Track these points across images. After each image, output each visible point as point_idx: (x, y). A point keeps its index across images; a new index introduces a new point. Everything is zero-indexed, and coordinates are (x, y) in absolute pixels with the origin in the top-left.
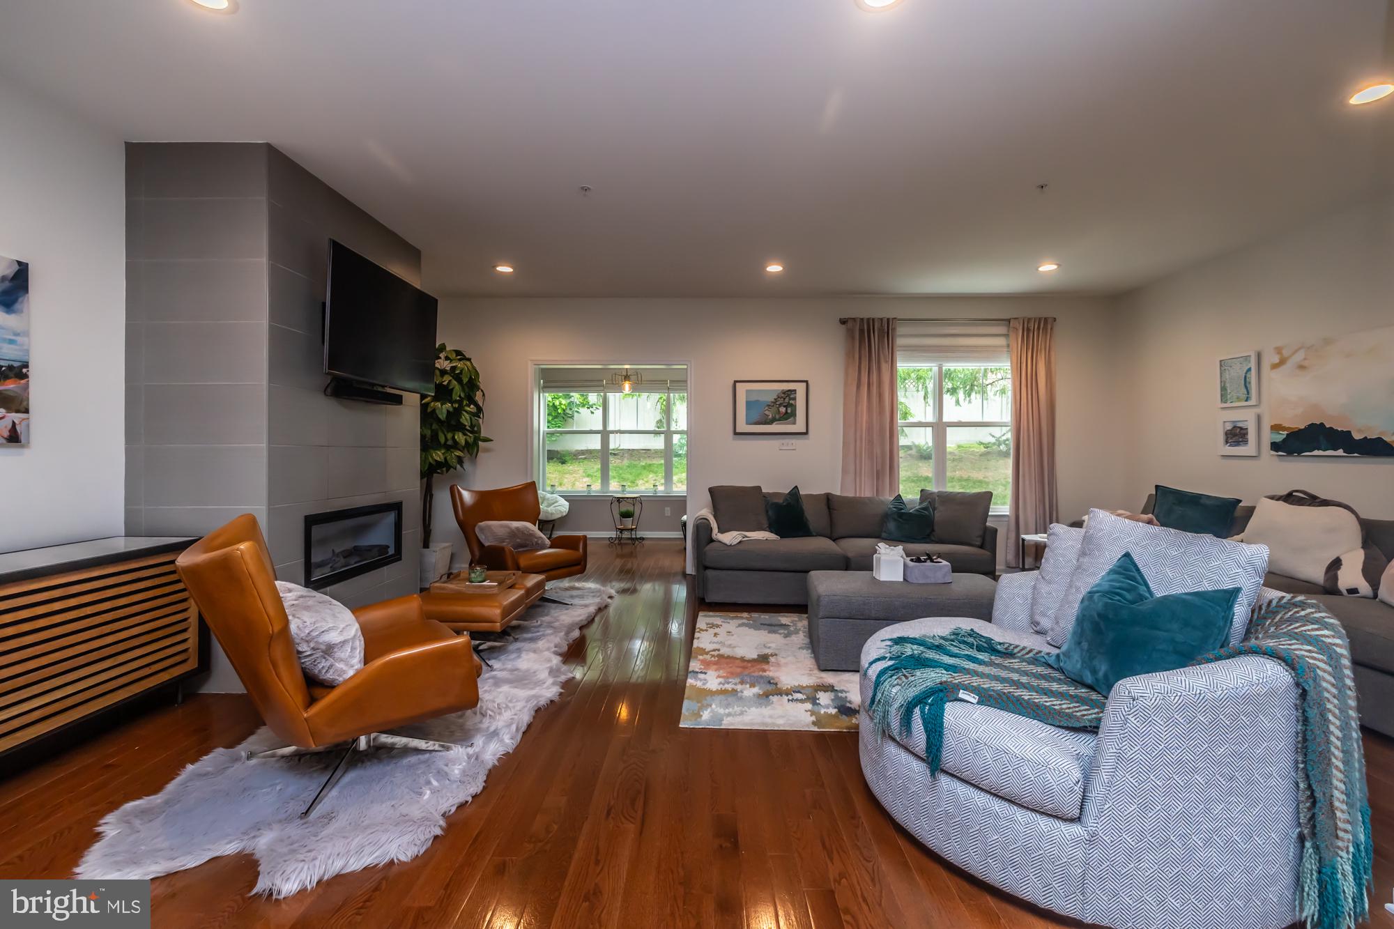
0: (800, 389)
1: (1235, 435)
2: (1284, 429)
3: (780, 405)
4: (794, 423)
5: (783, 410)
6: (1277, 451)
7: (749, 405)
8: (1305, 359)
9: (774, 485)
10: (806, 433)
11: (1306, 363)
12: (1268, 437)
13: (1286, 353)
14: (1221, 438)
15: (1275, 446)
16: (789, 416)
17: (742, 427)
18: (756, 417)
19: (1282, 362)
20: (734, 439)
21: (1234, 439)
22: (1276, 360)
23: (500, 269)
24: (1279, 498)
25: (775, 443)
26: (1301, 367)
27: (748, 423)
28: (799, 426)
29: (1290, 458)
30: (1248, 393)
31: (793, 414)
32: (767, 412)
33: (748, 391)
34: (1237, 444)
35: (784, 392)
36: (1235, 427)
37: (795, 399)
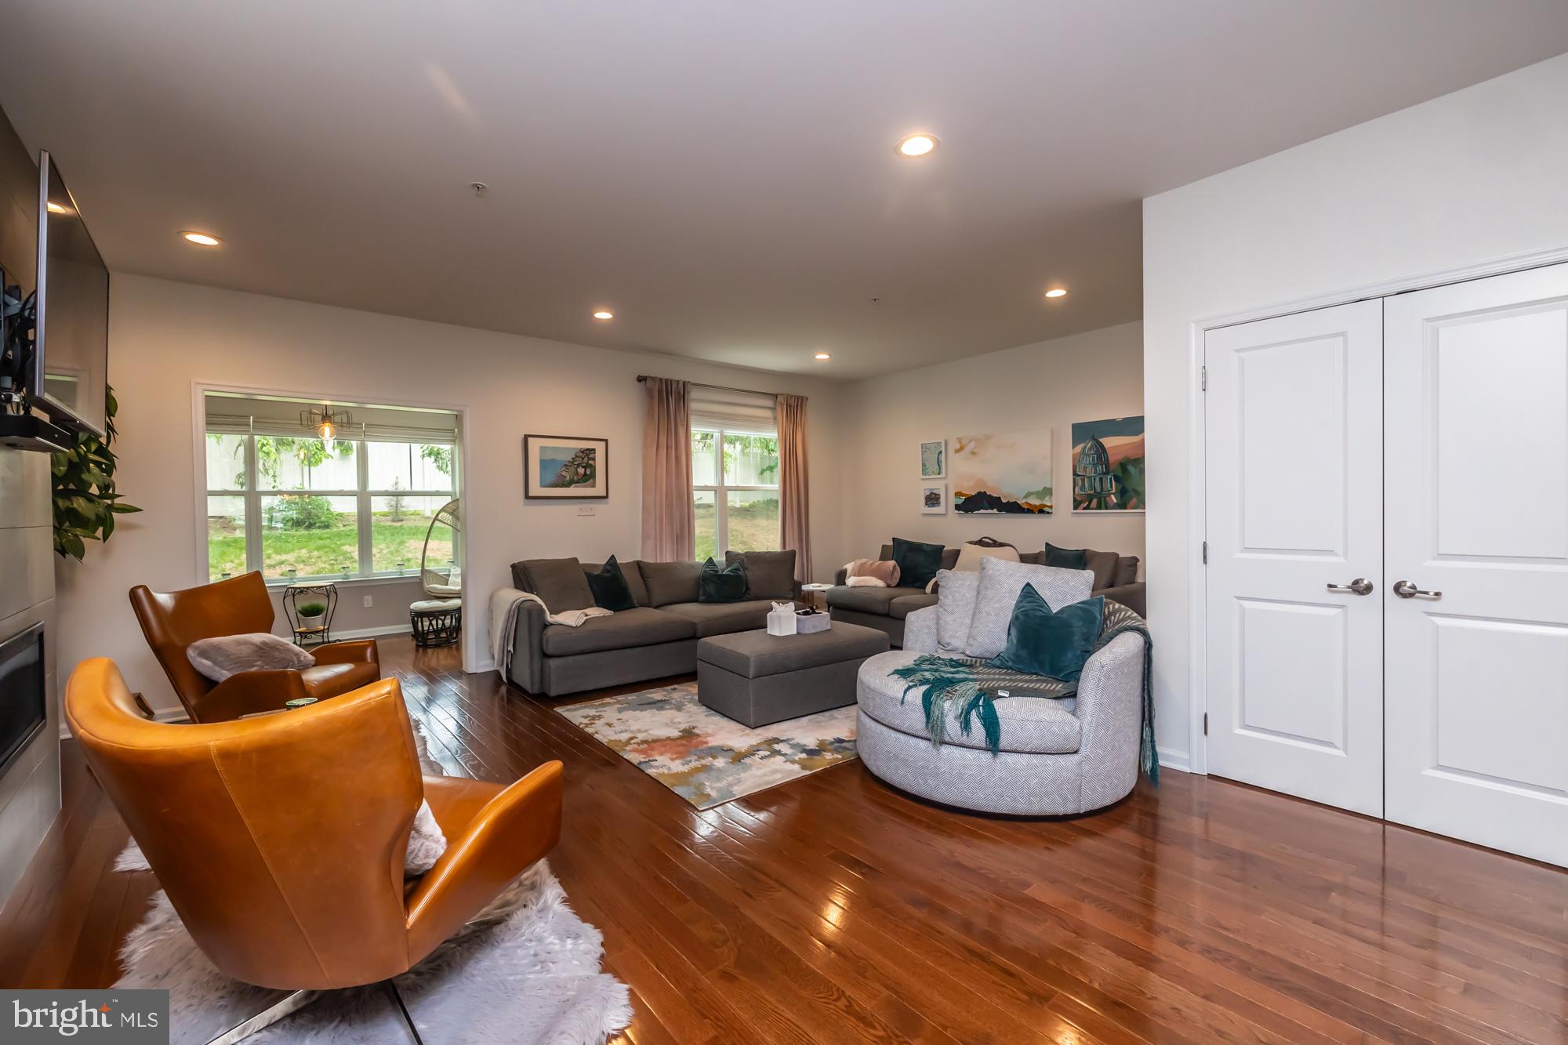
0: (599, 448)
1: (932, 499)
2: (963, 495)
3: (579, 465)
4: (594, 486)
5: (581, 471)
6: (959, 510)
7: (544, 464)
8: (975, 448)
9: (593, 556)
10: (606, 497)
11: (975, 450)
12: (953, 501)
13: (964, 442)
14: (923, 501)
15: (958, 507)
16: (588, 478)
17: (536, 489)
18: (551, 478)
19: (961, 449)
20: (525, 505)
21: (932, 502)
22: (958, 446)
23: (192, 237)
24: (976, 543)
25: (572, 508)
26: (973, 453)
27: (543, 486)
28: (599, 490)
29: (967, 515)
30: (940, 469)
31: (593, 476)
32: (564, 473)
33: (543, 449)
34: (933, 505)
35: (583, 451)
36: (932, 493)
37: (594, 459)
